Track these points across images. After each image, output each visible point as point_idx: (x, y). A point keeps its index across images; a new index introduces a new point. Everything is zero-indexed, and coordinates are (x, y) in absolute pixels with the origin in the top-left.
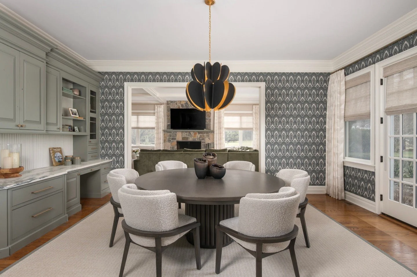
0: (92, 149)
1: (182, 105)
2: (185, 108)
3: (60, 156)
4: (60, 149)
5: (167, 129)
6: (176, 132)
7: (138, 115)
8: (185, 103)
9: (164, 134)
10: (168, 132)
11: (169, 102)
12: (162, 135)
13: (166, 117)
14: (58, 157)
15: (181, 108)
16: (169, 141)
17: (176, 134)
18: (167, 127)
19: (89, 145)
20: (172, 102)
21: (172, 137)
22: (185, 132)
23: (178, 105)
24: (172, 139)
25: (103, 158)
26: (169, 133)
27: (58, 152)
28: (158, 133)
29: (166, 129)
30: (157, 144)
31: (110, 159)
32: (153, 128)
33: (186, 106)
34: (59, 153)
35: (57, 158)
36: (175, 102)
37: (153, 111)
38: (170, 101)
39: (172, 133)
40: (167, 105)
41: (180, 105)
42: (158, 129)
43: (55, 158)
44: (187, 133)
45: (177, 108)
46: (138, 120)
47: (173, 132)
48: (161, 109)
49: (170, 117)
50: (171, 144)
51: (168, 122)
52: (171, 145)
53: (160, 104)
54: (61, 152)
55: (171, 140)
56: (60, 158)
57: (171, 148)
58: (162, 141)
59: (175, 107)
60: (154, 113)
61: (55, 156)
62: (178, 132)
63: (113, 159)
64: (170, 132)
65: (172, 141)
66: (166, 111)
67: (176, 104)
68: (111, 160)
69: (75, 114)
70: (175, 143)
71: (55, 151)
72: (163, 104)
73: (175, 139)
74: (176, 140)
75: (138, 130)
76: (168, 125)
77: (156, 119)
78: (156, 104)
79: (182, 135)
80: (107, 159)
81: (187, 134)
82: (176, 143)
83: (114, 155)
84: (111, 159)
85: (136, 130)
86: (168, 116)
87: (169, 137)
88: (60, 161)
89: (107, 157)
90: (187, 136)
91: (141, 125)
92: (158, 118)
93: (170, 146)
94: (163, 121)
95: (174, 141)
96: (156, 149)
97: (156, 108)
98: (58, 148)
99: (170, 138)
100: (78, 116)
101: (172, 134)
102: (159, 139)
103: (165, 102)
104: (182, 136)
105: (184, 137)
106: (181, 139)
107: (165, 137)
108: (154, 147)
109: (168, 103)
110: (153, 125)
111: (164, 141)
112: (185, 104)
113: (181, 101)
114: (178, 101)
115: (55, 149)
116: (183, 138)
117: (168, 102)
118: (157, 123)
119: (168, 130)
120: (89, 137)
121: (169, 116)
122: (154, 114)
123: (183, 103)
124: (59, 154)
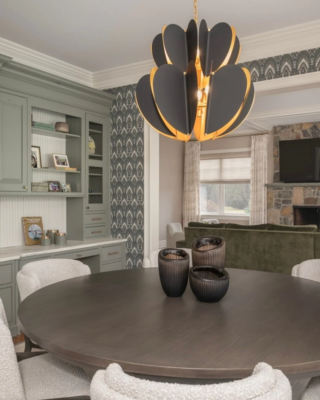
0: (92, 219)
1: (305, 132)
2: (312, 138)
3: (39, 231)
4: (39, 220)
5: (274, 182)
6: (292, 188)
7: (221, 159)
8: (312, 126)
9: (268, 193)
10: (275, 189)
11: (278, 129)
12: (263, 193)
13: (272, 159)
14: (35, 231)
15: (302, 137)
16: (278, 206)
17: (291, 192)
18: (274, 178)
19: (86, 213)
20: (283, 127)
21: (283, 198)
22: (310, 188)
23: (296, 133)
24: (284, 202)
25: (115, 235)
26: (278, 191)
27: (36, 223)
28: (256, 191)
29: (270, 181)
30: (254, 211)
31: (124, 237)
32: (247, 181)
33: (312, 132)
34: (37, 225)
35: (32, 232)
36: (289, 126)
37: (246, 150)
38: (279, 126)
39: (284, 190)
40: (274, 134)
41: (301, 133)
42: (256, 181)
43: (29, 233)
44: (316, 190)
45: (294, 138)
46: (221, 168)
47: (286, 189)
48: (261, 144)
49: (278, 159)
50: (281, 212)
51: (275, 169)
52: (281, 215)
53: (260, 134)
54: (40, 224)
55: (280, 205)
56: (38, 233)
57: (281, 219)
58: (263, 206)
59: (291, 136)
60: (250, 153)
61: (30, 229)
62: (295, 188)
63: (128, 238)
64: (279, 189)
65: (283, 207)
66: (272, 147)
67: (293, 130)
68: (126, 240)
69: (63, 164)
70: (289, 209)
71: (30, 222)
72: (267, 134)
73: (289, 202)
74: (291, 205)
75: (222, 185)
76: (275, 175)
77: (252, 165)
78: (253, 135)
79: (304, 192)
80: (119, 237)
81: (314, 192)
82: (291, 210)
83: (129, 231)
84: (126, 238)
85: (218, 185)
86: (275, 156)
87: (277, 198)
88: (36, 239)
89: (119, 235)
90: (316, 196)
91: (228, 176)
92: (256, 162)
93: (279, 216)
94: (266, 167)
95: (287, 205)
96: (253, 225)
97: (253, 142)
98: (35, 218)
99: (280, 201)
100: (68, 166)
101: (283, 192)
102: (257, 201)
103: (270, 129)
104: (304, 195)
105: (308, 197)
106: (303, 202)
107: (269, 198)
108: (249, 217)
109: (276, 130)
110: (247, 175)
111: (269, 206)
112: (312, 128)
113: (301, 124)
114: (297, 125)
115: (31, 220)
116: (306, 200)
117: (275, 128)
118: (255, 171)
119: (276, 184)
120: (86, 200)
121: (277, 156)
122: (248, 154)
123: (307, 128)
124: (36, 227)
